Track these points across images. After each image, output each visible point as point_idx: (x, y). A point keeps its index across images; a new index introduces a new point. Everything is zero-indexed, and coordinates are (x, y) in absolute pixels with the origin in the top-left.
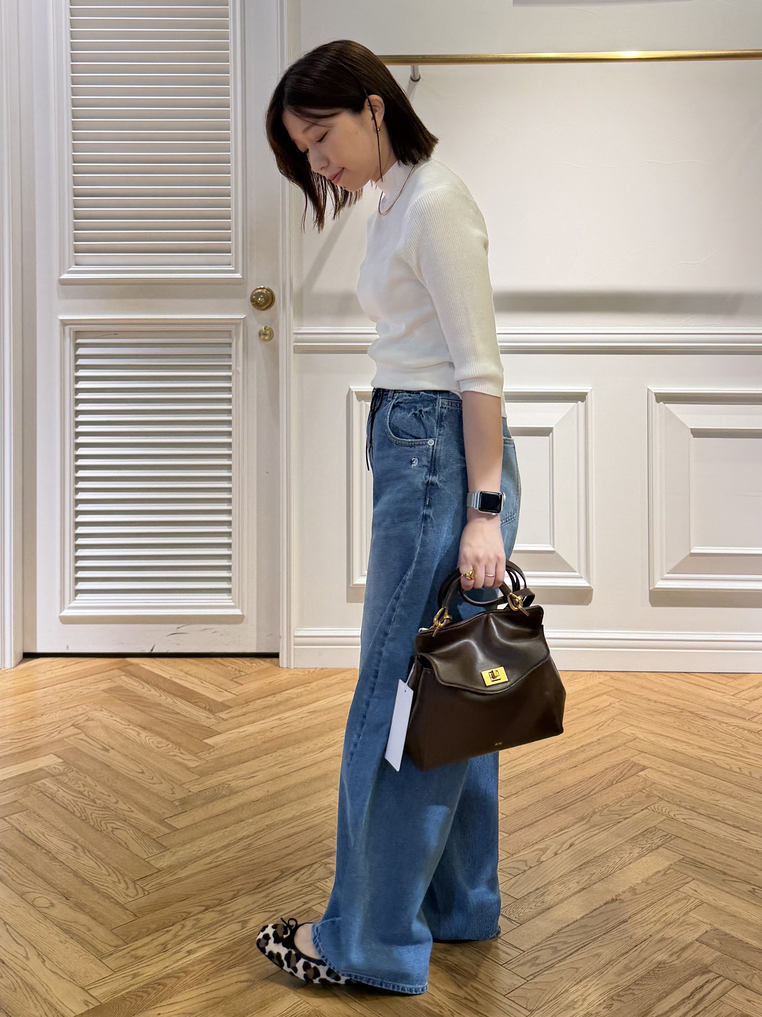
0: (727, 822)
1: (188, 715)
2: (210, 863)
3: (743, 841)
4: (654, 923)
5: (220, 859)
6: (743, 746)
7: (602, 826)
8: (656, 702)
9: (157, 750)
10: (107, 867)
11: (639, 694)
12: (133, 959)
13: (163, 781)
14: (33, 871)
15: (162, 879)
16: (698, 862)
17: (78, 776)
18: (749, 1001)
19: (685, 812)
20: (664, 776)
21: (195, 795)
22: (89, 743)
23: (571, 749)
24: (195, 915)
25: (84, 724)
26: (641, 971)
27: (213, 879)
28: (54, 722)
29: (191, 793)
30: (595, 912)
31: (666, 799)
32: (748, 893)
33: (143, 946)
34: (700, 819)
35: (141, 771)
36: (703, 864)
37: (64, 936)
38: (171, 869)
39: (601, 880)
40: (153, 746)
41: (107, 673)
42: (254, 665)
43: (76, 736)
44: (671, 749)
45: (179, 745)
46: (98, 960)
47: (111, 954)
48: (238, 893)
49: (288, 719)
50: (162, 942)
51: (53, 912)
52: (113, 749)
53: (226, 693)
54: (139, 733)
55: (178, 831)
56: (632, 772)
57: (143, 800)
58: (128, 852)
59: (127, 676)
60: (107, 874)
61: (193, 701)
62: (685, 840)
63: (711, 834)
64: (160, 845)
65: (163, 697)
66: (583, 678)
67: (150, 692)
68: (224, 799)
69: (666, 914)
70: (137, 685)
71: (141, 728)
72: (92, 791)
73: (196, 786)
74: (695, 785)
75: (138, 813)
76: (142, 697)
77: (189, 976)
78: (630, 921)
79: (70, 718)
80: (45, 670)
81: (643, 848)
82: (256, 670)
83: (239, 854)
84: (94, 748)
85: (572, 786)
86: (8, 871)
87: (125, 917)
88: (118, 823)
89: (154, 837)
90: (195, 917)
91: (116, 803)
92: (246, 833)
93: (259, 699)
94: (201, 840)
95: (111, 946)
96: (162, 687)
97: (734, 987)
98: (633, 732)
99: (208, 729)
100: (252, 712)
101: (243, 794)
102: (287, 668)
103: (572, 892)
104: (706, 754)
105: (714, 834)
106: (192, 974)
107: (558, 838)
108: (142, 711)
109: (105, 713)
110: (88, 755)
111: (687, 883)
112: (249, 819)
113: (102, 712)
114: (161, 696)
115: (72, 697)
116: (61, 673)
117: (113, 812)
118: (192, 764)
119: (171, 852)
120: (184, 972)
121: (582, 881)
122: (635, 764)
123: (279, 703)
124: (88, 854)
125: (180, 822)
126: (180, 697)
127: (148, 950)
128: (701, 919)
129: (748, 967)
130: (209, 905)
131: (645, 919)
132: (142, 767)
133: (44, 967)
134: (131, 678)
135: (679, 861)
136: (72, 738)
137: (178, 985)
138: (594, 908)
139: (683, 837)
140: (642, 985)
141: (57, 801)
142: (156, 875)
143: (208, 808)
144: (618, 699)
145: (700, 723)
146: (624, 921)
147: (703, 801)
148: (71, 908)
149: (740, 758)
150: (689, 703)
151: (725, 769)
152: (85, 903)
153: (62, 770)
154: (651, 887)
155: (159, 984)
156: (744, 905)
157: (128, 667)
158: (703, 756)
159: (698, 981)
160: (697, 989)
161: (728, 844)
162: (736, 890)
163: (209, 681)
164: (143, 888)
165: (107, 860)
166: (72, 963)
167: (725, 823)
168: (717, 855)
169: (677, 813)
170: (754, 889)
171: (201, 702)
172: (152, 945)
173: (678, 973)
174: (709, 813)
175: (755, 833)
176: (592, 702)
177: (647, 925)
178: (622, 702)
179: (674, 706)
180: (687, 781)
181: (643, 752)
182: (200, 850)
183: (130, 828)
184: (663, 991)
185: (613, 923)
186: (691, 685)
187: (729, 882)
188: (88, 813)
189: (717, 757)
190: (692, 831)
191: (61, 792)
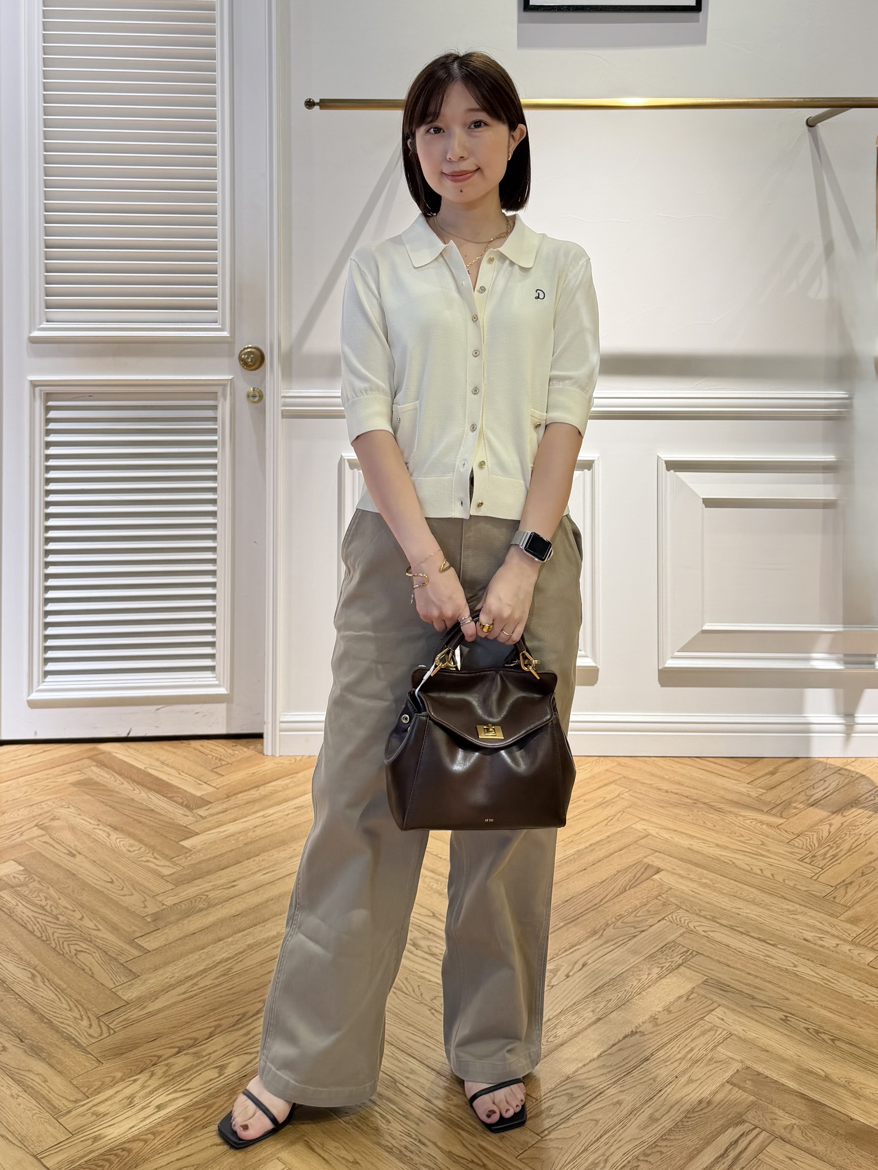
0: (752, 934)
1: (163, 812)
2: (185, 993)
3: (769, 957)
4: (680, 1061)
5: (196, 988)
6: (763, 844)
7: (616, 941)
8: (668, 792)
9: (129, 854)
11: (650, 782)
12: (94, 1117)
13: (134, 892)
15: (130, 1014)
16: (724, 984)
17: (40, 886)
19: (706, 923)
20: (680, 880)
21: (169, 909)
22: (54, 847)
23: (580, 848)
24: (165, 1060)
25: (48, 824)
26: (667, 1123)
27: (188, 1013)
28: (15, 822)
29: (164, 907)
30: (614, 1047)
31: (684, 907)
32: (781, 1022)
33: (106, 1100)
34: (722, 931)
35: (110, 880)
36: (729, 986)
37: (16, 1089)
38: (141, 1002)
39: (618, 1007)
40: (124, 849)
41: (76, 763)
42: (236, 752)
43: (39, 839)
44: (686, 847)
45: (153, 848)
46: (54, 1120)
47: (69, 1112)
48: (215, 1030)
49: (272, 817)
50: (128, 1095)
52: (80, 853)
53: (205, 786)
55: (149, 954)
56: (645, 875)
57: (111, 916)
58: (93, 980)
59: (98, 767)
60: (68, 1008)
61: (170, 795)
62: (708, 957)
63: (735, 949)
64: (128, 972)
65: (137, 791)
66: (589, 764)
67: (123, 786)
68: (201, 914)
69: (692, 1050)
70: (108, 776)
71: (111, 829)
72: (56, 905)
73: (170, 898)
74: (715, 889)
75: (106, 931)
76: (113, 791)
77: (158, 1138)
78: (652, 1058)
79: (34, 817)
80: (10, 760)
81: (662, 968)
82: (239, 758)
83: (217, 982)
84: (59, 853)
85: (582, 893)
87: (87, 1064)
88: (81, 944)
89: (122, 962)
90: (166, 1062)
91: (81, 919)
92: (225, 955)
93: (241, 792)
94: (175, 965)
95: (70, 1101)
96: (136, 779)
97: (772, 1141)
98: (644, 827)
99: (185, 829)
100: (235, 807)
101: (222, 907)
102: (272, 755)
103: (587, 1024)
104: (724, 853)
105: (739, 950)
106: (162, 1136)
107: (568, 957)
108: (114, 808)
109: (72, 810)
110: (52, 862)
111: (713, 1010)
112: (228, 938)
113: (69, 810)
114: (134, 790)
115: (37, 791)
116: (25, 764)
117: (77, 931)
118: (166, 872)
119: (141, 979)
120: (154, 1134)
121: (598, 1010)
122: (649, 866)
123: (264, 797)
124: (47, 983)
125: (150, 943)
126: (156, 790)
127: (112, 1105)
128: (730, 1055)
129: (787, 1115)
130: (183, 1046)
131: (668, 1057)
132: (111, 875)
134: (103, 769)
135: (702, 983)
136: (35, 840)
137: (145, 1150)
138: (612, 1043)
139: (705, 954)
140: (670, 1140)
141: (15, 917)
142: (123, 1009)
143: (183, 925)
144: (627, 788)
145: (715, 816)
146: (647, 1059)
147: (725, 910)
148: (26, 1052)
149: (761, 858)
150: (702, 793)
151: (746, 871)
152: (43, 1045)
153: (22, 880)
154: (672, 1016)
155: (123, 1150)
156: (777, 1037)
157: (99, 756)
158: (721, 855)
159: (732, 1134)
160: (731, 1145)
161: (755, 962)
162: (767, 1018)
163: (186, 771)
164: (108, 1026)
165: (69, 991)
166: (24, 1123)
167: (750, 936)
168: (743, 974)
169: (696, 924)
170: (786, 1017)
171: (178, 797)
172: (116, 1100)
173: (709, 1124)
174: (731, 923)
175: (783, 947)
176: (600, 792)
177: (672, 1063)
178: (630, 793)
179: (687, 797)
180: (705, 885)
181: (656, 851)
182: (173, 977)
183: (96, 951)
184: (693, 1148)
185: (633, 1062)
186: (703, 771)
187: (757, 1008)
188: (49, 932)
189: (736, 856)
190: (713, 946)
191: (20, 908)
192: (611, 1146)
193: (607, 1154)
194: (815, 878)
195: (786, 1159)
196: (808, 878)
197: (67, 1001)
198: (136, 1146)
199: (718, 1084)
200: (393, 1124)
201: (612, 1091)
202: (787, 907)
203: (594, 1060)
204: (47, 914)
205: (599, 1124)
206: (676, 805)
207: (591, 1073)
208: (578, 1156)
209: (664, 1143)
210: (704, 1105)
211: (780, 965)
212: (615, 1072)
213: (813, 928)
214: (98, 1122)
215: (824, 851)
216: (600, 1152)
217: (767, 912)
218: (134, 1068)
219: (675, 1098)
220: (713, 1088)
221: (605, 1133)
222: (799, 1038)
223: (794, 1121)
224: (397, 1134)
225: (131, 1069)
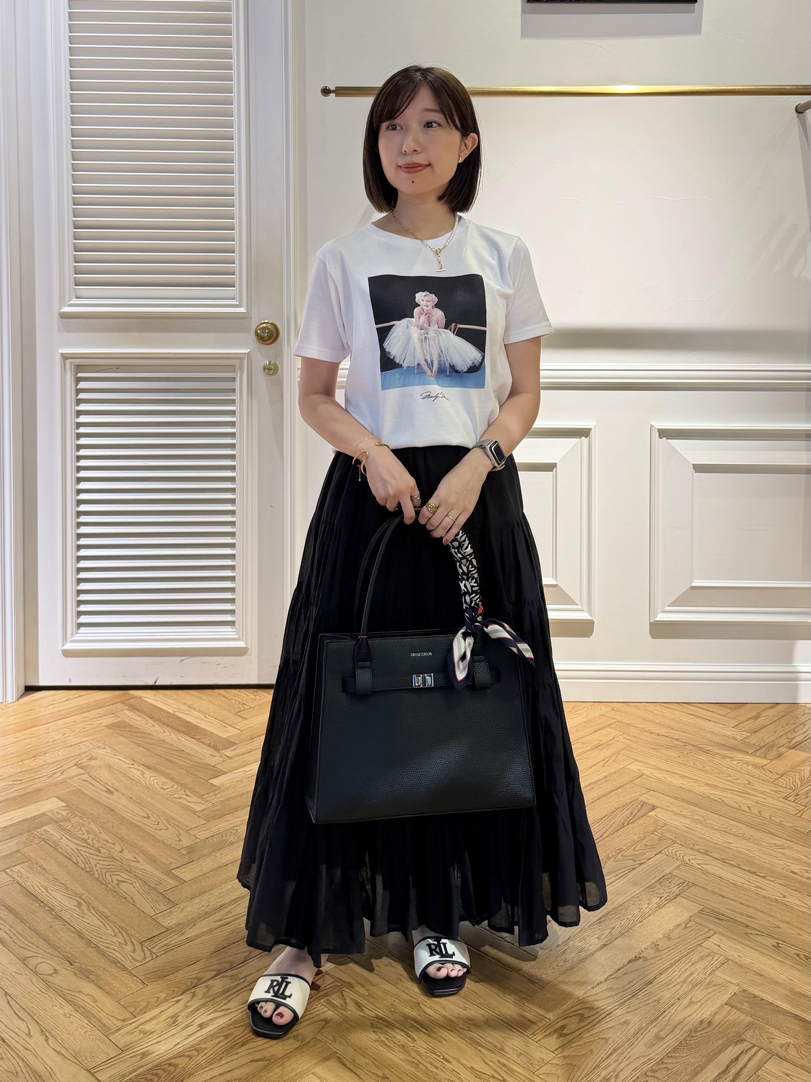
0: (743, 867)
1: (192, 753)
2: (220, 920)
3: (761, 888)
4: (681, 984)
5: (230, 915)
6: (750, 783)
7: (617, 873)
8: (658, 735)
9: (163, 791)
10: (113, 927)
11: (642, 726)
12: (142, 1035)
13: (169, 827)
14: (36, 932)
15: (170, 940)
16: (719, 912)
17: (82, 822)
18: (788, 1075)
19: (700, 856)
20: (674, 817)
21: (202, 842)
22: (93, 785)
24: (204, 982)
25: (87, 763)
26: (671, 1041)
28: (58, 761)
29: (198, 840)
30: (619, 972)
31: (679, 842)
32: (773, 948)
33: (152, 1019)
34: (715, 863)
35: (147, 816)
36: (723, 915)
37: (68, 1009)
38: (180, 928)
39: (622, 934)
40: (158, 787)
41: (112, 708)
42: (258, 697)
43: (79, 777)
44: (678, 786)
45: (184, 786)
46: (105, 1037)
47: (119, 1029)
48: (249, 954)
50: (172, 1014)
51: (55, 980)
52: (117, 790)
53: (230, 728)
54: (144, 774)
55: (186, 884)
56: (642, 812)
57: (149, 849)
58: (134, 908)
59: (130, 710)
60: (113, 934)
61: (198, 737)
62: (703, 887)
63: (728, 881)
64: (167, 900)
65: (167, 733)
66: (585, 710)
67: (154, 728)
68: (232, 847)
69: (691, 974)
70: (140, 719)
71: (145, 768)
72: (97, 839)
73: (202, 832)
74: (706, 825)
75: (144, 863)
76: (146, 733)
77: (202, 1055)
78: (655, 982)
79: (73, 757)
80: (47, 704)
81: (661, 898)
82: (260, 703)
84: (99, 791)
86: (10, 933)
87: (133, 986)
88: (123, 875)
89: (161, 891)
90: (206, 984)
91: (121, 852)
94: (209, 894)
95: (118, 1020)
96: (166, 722)
97: (770, 1058)
98: (639, 768)
99: (214, 768)
103: (594, 950)
104: (713, 792)
105: (732, 881)
106: (204, 1052)
108: (147, 749)
109: (108, 750)
110: (92, 798)
111: (710, 937)
113: (105, 750)
114: (165, 732)
115: (76, 733)
116: (63, 708)
117: (118, 862)
118: (198, 808)
119: (179, 907)
120: (196, 1050)
121: (603, 937)
122: (644, 803)
124: (92, 911)
125: (186, 874)
126: (185, 733)
127: (157, 1024)
128: (728, 979)
129: (783, 1034)
130: (220, 970)
131: (671, 980)
132: (146, 811)
133: (47, 1046)
134: (134, 712)
135: (699, 912)
136: (75, 779)
137: (190, 1065)
138: (617, 967)
139: (700, 885)
140: (675, 1057)
141: (60, 850)
142: (164, 935)
143: (216, 857)
144: (621, 732)
145: (704, 757)
146: (650, 983)
147: (717, 844)
148: (76, 974)
149: (748, 796)
150: (692, 736)
151: (734, 808)
152: (91, 968)
153: (65, 815)
154: (672, 943)
155: (170, 1065)
156: (770, 962)
157: (131, 701)
158: (711, 794)
159: (732, 1052)
160: (732, 1062)
161: (746, 893)
162: (761, 945)
163: (212, 715)
164: (150, 951)
165: (113, 918)
166: (78, 1041)
167: (741, 868)
168: (736, 904)
169: (691, 857)
170: (778, 943)
171: (205, 738)
172: (161, 1019)
173: (711, 1043)
174: (722, 857)
175: (772, 879)
176: (596, 735)
177: (674, 986)
178: (625, 736)
179: (677, 740)
180: (697, 821)
181: (651, 790)
182: (209, 905)
183: (136, 881)
184: (697, 1065)
185: (638, 985)
186: (691, 716)
187: (750, 935)
188: (92, 863)
189: (725, 794)
190: (708, 878)
191: (64, 841)
192: (621, 1063)
193: (618, 1070)
194: (799, 815)
195: (784, 1076)
196: (792, 815)
197: (112, 928)
198: (182, 1062)
199: (718, 1006)
200: (418, 1042)
201: (619, 1012)
202: (775, 842)
203: (601, 982)
204: (89, 847)
205: (609, 1043)
206: (667, 748)
207: (599, 995)
208: (591, 1072)
209: (670, 1061)
210: (705, 1025)
211: (770, 896)
212: (621, 994)
213: (798, 861)
214: (145, 1039)
215: (806, 789)
216: (611, 1068)
217: (756, 846)
218: (176, 990)
219: (678, 1018)
220: (713, 1009)
221: (615, 1050)
222: (791, 964)
223: (789, 1040)
224: (423, 1051)
225: (173, 991)
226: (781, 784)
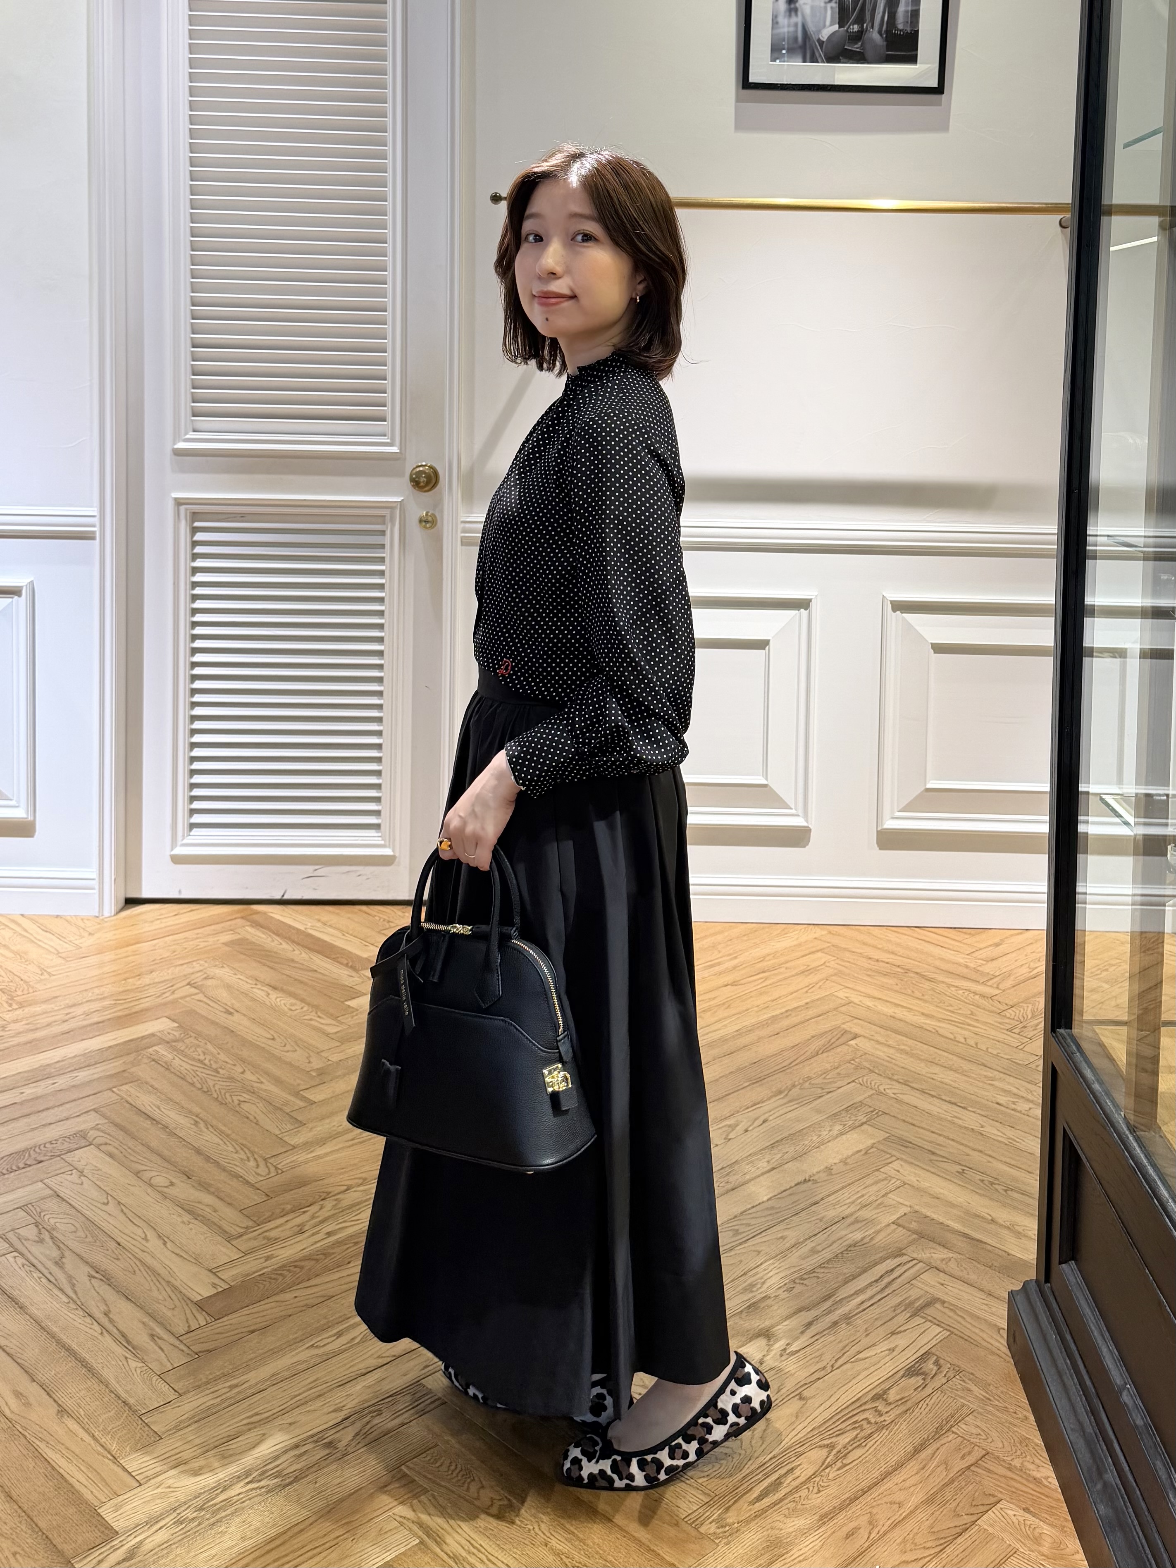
0: (943, 1097)
3: (959, 1118)
4: (848, 1205)
6: (972, 1014)
7: (800, 1100)
9: (290, 1012)
10: (234, 1144)
11: (859, 951)
12: (264, 1242)
13: (297, 1048)
15: (297, 1157)
16: (904, 1140)
17: (197, 1042)
19: (897, 1086)
20: (877, 1046)
21: (334, 1065)
22: (209, 1005)
25: (202, 983)
26: (828, 1253)
29: (330, 1062)
30: (784, 1193)
31: (877, 1072)
32: (957, 1174)
34: (912, 1093)
35: (273, 1038)
36: (911, 1143)
38: (308, 1146)
39: (795, 1159)
40: (286, 1008)
41: (230, 922)
43: (193, 997)
44: (888, 1014)
45: (316, 1008)
51: (171, 1191)
52: (237, 1011)
54: (269, 994)
55: (314, 1105)
56: (841, 1041)
57: (274, 1070)
58: (257, 1127)
59: (252, 927)
60: (234, 1151)
61: (333, 956)
62: (893, 1116)
63: (922, 1110)
64: (295, 1120)
65: (297, 952)
67: (282, 946)
69: (863, 1195)
70: (266, 937)
71: (271, 988)
72: (214, 1060)
73: (336, 1055)
74: (912, 1055)
75: (268, 1083)
76: (271, 952)
78: (821, 1202)
80: (154, 918)
81: (845, 1125)
84: (216, 1011)
85: (771, 1056)
88: (244, 1095)
89: (288, 1111)
91: (242, 1073)
96: (296, 940)
98: (847, 995)
99: (352, 990)
103: (761, 1172)
104: (928, 1022)
105: (929, 1108)
107: (750, 1114)
108: (272, 968)
109: (228, 970)
110: (208, 1019)
111: (890, 1163)
113: (223, 969)
114: (295, 951)
116: (173, 923)
117: (239, 1083)
118: (331, 1030)
119: (307, 1127)
121: (774, 1160)
122: (846, 1032)
124: (211, 1129)
126: (318, 952)
128: (901, 1201)
129: (946, 1250)
131: (839, 1201)
132: (272, 1033)
134: (258, 929)
135: (884, 1139)
138: (784, 1188)
139: (891, 1114)
140: (826, 1268)
141: (173, 1070)
142: (290, 1152)
144: (834, 957)
145: (925, 986)
146: (816, 1203)
147: (919, 1074)
148: (194, 1187)
149: (967, 1027)
150: (916, 963)
151: (949, 1039)
152: (211, 1181)
153: (177, 1036)
154: (849, 1167)
156: (950, 1186)
157: (253, 916)
158: (925, 1024)
159: (889, 1264)
160: (887, 1273)
161: (942, 1123)
162: (944, 1171)
163: (351, 933)
164: (275, 1167)
167: (940, 1098)
168: (928, 1133)
169: (887, 1087)
170: (963, 1170)
171: (342, 958)
172: (288, 1227)
173: (868, 1256)
174: (923, 1087)
175: (973, 1110)
176: (805, 960)
177: (841, 1206)
178: (838, 961)
179: (898, 967)
180: (902, 1051)
181: (856, 1018)
183: (260, 1102)
184: (851, 1274)
185: (802, 1205)
187: (936, 1162)
188: (210, 1084)
189: (941, 1025)
190: (901, 1107)
191: (177, 1062)
192: (771, 1273)
194: (1020, 1047)
197: (232, 1144)
199: (884, 1225)
201: (776, 1229)
202: (985, 1073)
203: (766, 1201)
204: (207, 1068)
205: (762, 1254)
206: (885, 974)
207: (759, 1212)
209: (822, 1270)
210: (865, 1242)
211: (966, 1125)
212: (782, 1213)
215: (1033, 1022)
216: (759, 1277)
217: (964, 1077)
219: (837, 1235)
222: (972, 1188)
223: (952, 1255)
226: (1008, 1015)
